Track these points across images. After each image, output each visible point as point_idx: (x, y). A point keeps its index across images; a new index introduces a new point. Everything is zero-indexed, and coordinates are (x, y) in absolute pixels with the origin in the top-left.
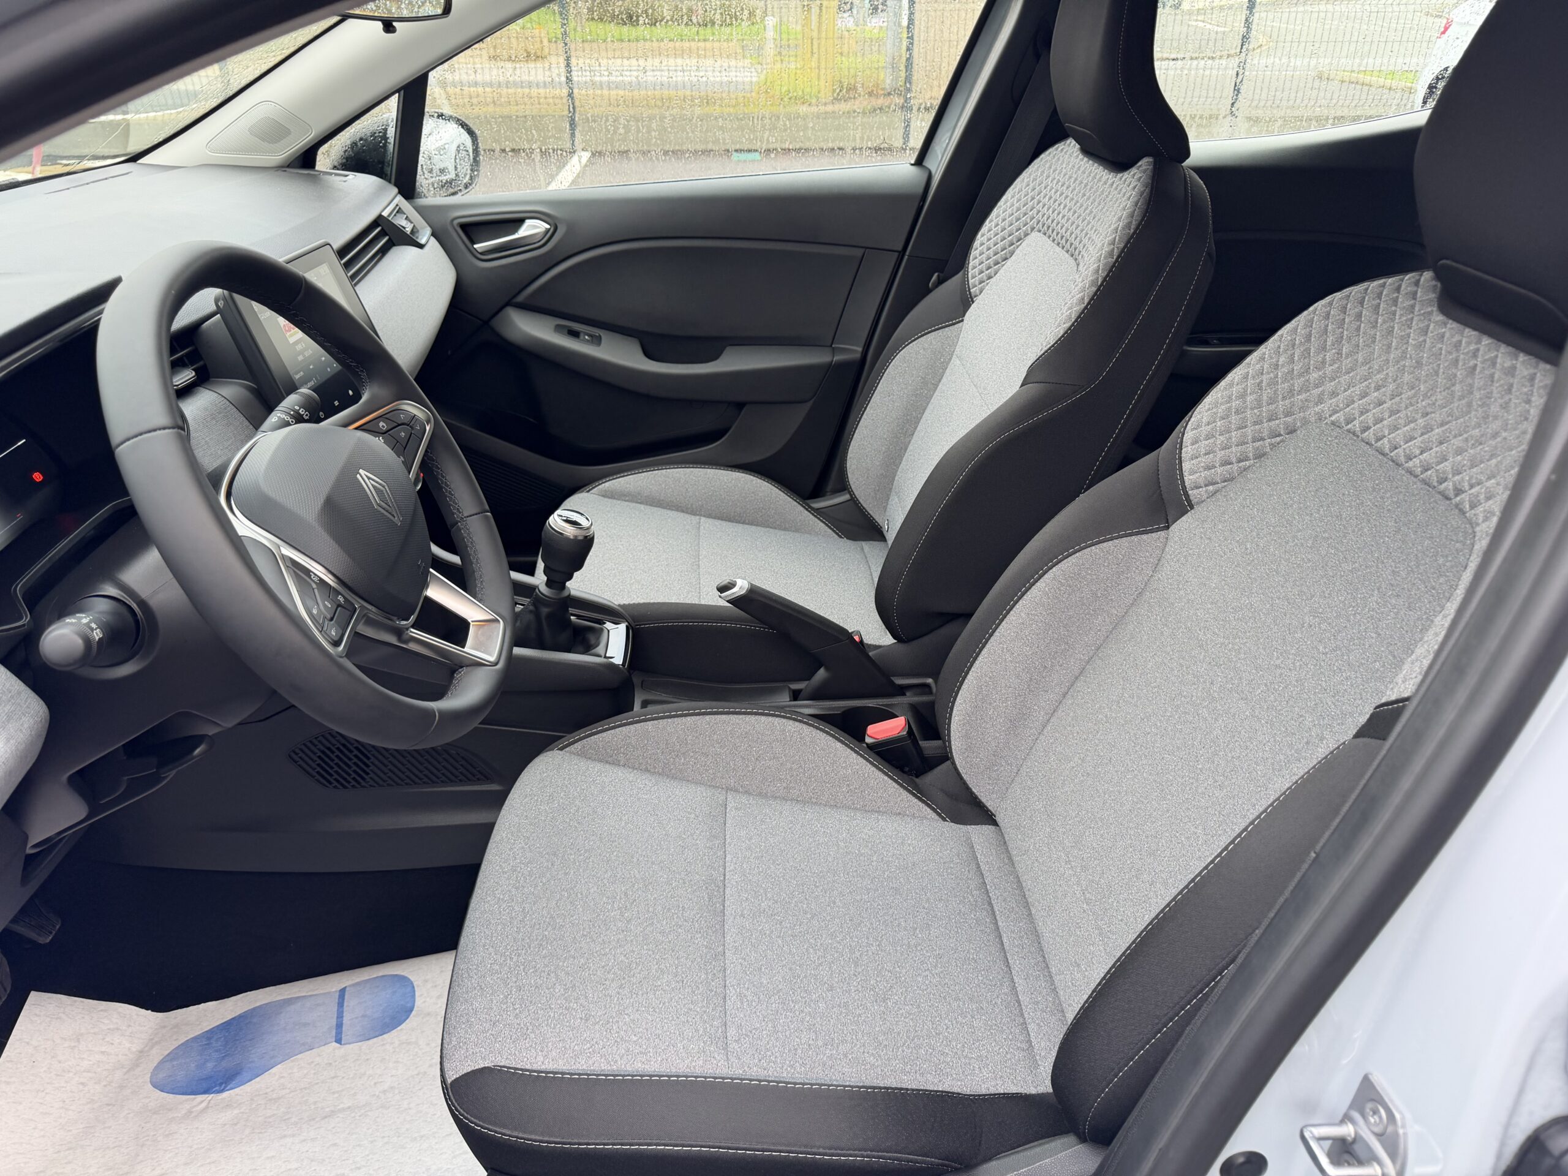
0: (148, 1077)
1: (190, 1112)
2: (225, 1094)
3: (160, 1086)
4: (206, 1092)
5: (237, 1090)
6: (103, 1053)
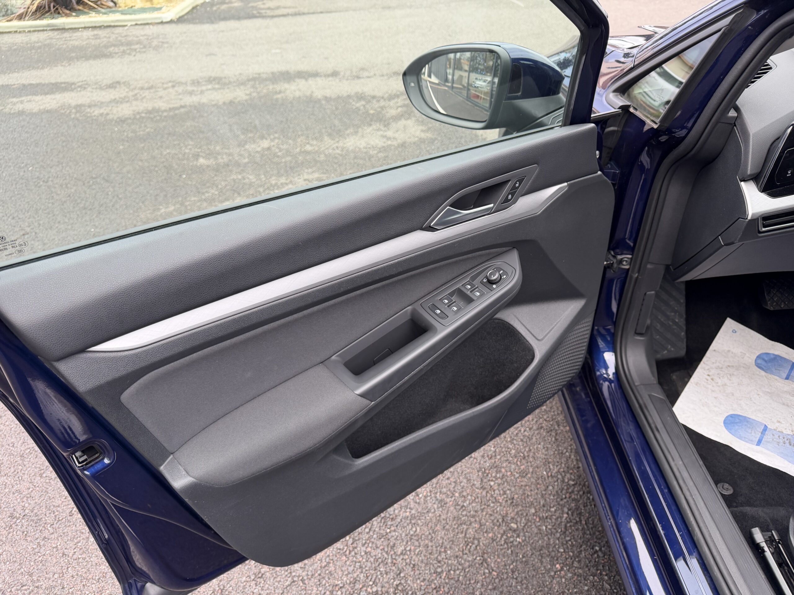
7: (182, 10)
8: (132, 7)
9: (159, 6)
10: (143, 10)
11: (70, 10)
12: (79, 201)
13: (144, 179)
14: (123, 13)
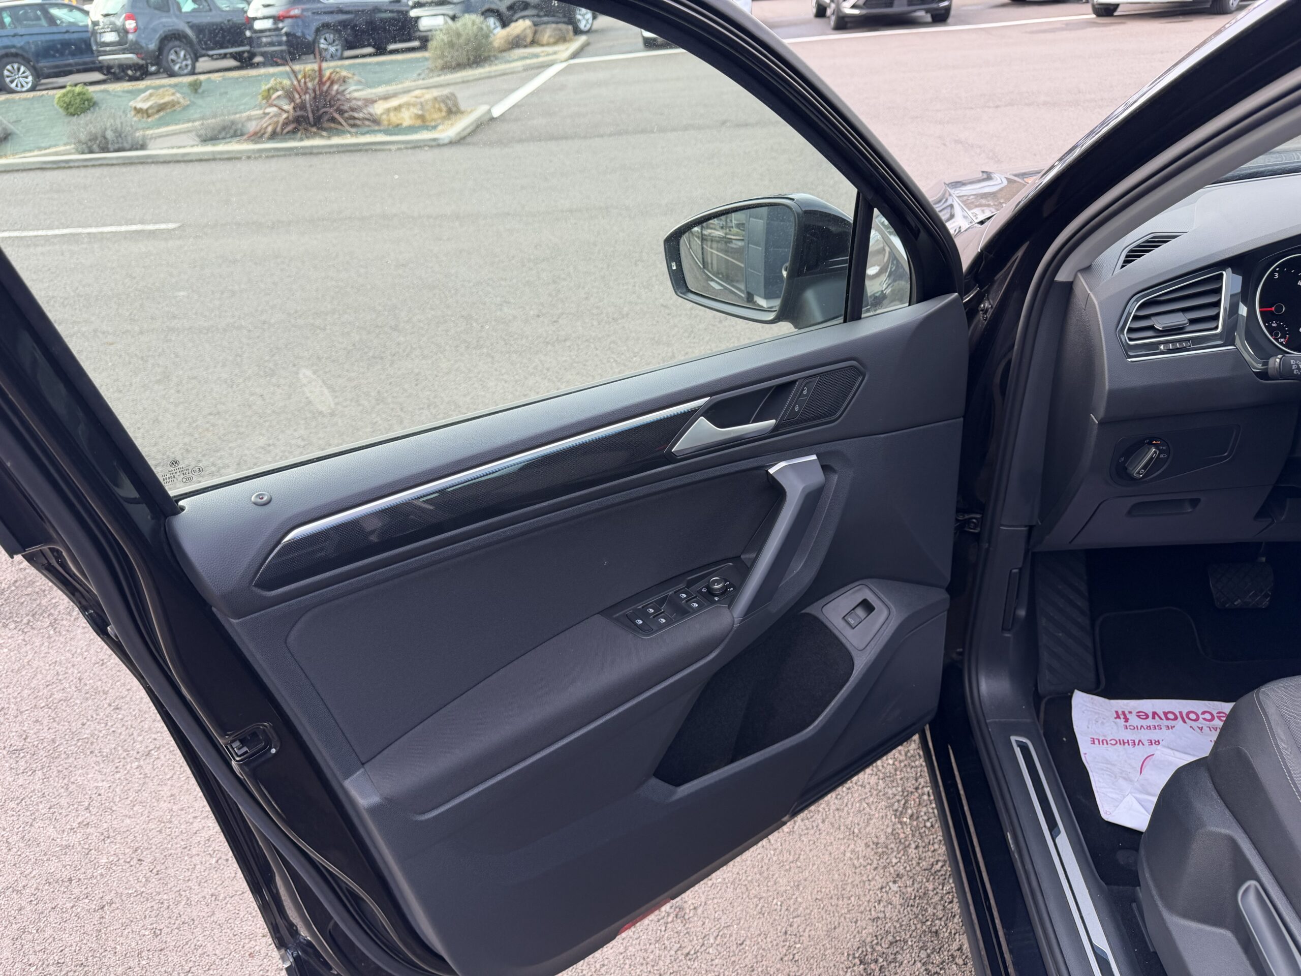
7: (464, 129)
8: (398, 125)
9: (433, 124)
10: (411, 129)
11: (318, 129)
12: (366, 350)
13: (439, 329)
14: (387, 132)
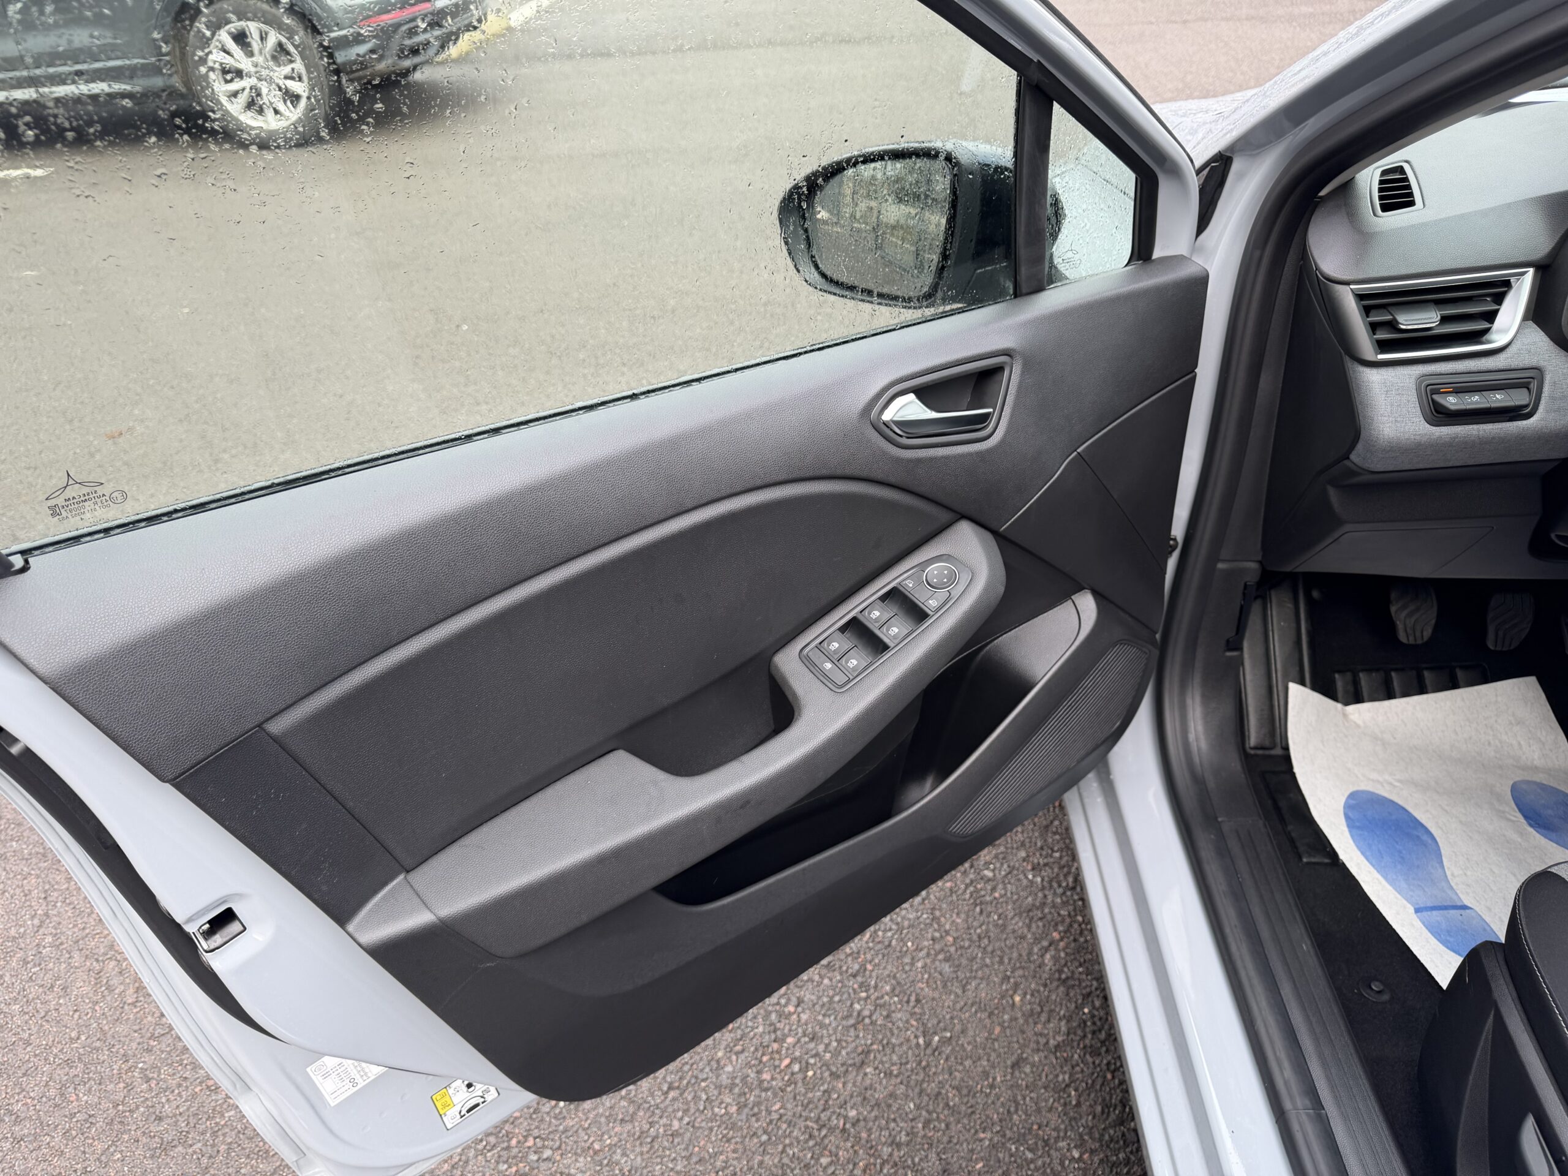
0: (1517, 779)
1: (1504, 812)
2: (1531, 830)
3: (1514, 789)
4: (1526, 817)
5: (1538, 836)
6: (1519, 744)
